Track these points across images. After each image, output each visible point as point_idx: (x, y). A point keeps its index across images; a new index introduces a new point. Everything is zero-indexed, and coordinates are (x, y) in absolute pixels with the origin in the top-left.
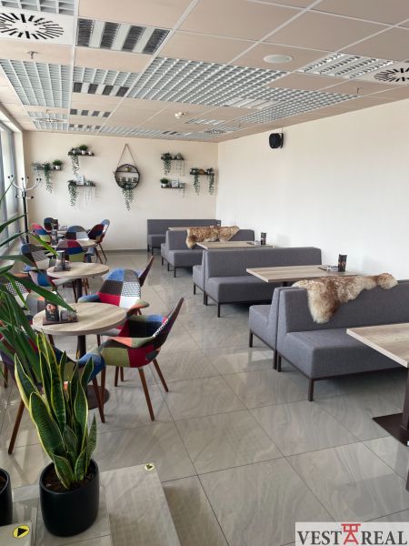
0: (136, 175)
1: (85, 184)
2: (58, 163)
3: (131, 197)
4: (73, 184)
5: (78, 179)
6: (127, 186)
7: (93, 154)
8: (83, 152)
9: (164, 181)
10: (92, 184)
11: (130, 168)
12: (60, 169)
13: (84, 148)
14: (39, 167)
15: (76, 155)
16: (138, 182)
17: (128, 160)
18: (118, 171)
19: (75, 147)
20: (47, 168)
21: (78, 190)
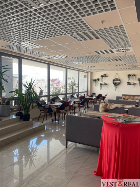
0: (119, 81)
1: (104, 84)
2: (98, 79)
3: (117, 88)
4: (101, 84)
5: (103, 83)
6: (116, 84)
7: (107, 76)
8: (104, 76)
9: (128, 83)
10: (106, 84)
11: (117, 80)
12: (99, 81)
13: (105, 75)
14: (94, 80)
15: (102, 77)
16: (119, 83)
17: (117, 77)
18: (114, 80)
19: (102, 75)
20: (95, 81)
21: (102, 86)
